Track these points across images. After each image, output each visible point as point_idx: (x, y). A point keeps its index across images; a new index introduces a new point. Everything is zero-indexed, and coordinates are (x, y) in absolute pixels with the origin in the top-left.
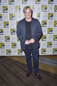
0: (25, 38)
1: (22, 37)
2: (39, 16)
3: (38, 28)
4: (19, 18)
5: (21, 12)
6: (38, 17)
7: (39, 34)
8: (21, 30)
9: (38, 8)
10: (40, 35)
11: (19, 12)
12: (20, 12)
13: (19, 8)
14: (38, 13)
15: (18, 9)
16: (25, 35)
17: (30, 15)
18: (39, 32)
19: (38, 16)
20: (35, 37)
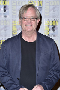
0: (18, 82)
1: (12, 80)
2: (53, 28)
3: (52, 59)
4: (3, 31)
5: (8, 17)
6: (51, 31)
7: (55, 73)
8: (8, 63)
9: (52, 7)
10: (56, 76)
11: (3, 16)
12: (5, 17)
13: (5, 7)
14: (51, 19)
15: (2, 9)
16: (18, 75)
17: (34, 26)
18: (54, 68)
19: (51, 27)
20: (46, 80)
